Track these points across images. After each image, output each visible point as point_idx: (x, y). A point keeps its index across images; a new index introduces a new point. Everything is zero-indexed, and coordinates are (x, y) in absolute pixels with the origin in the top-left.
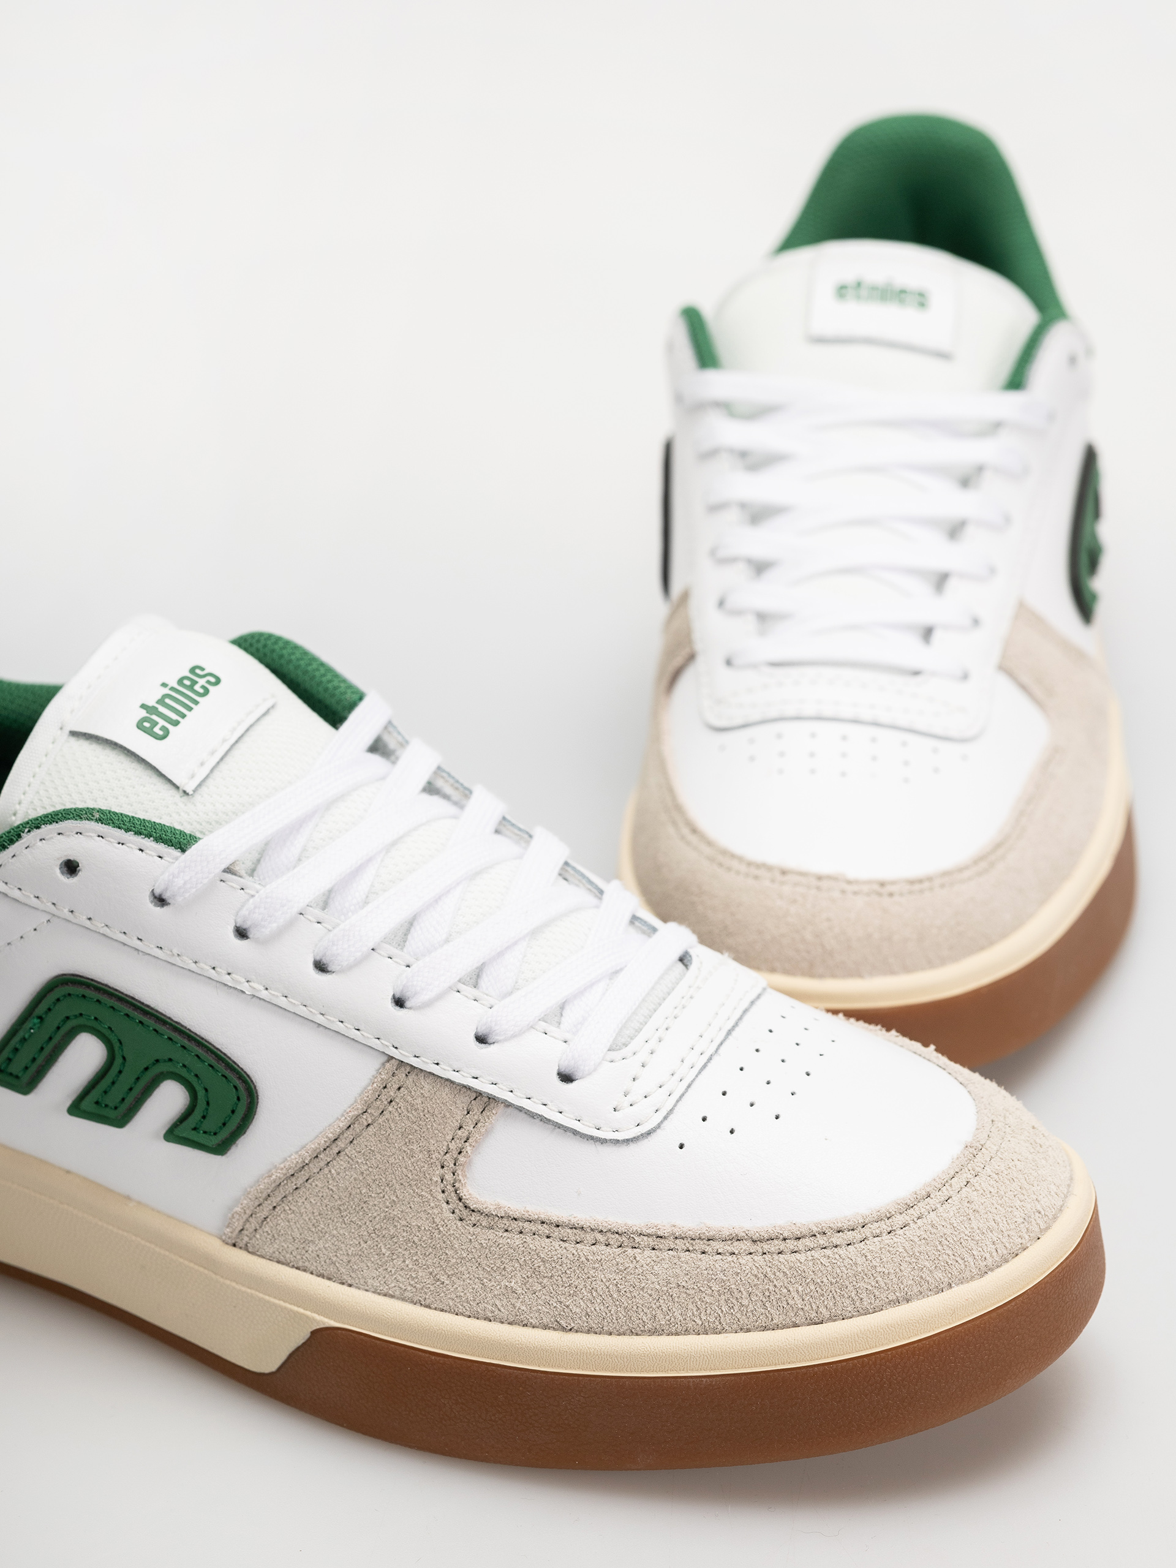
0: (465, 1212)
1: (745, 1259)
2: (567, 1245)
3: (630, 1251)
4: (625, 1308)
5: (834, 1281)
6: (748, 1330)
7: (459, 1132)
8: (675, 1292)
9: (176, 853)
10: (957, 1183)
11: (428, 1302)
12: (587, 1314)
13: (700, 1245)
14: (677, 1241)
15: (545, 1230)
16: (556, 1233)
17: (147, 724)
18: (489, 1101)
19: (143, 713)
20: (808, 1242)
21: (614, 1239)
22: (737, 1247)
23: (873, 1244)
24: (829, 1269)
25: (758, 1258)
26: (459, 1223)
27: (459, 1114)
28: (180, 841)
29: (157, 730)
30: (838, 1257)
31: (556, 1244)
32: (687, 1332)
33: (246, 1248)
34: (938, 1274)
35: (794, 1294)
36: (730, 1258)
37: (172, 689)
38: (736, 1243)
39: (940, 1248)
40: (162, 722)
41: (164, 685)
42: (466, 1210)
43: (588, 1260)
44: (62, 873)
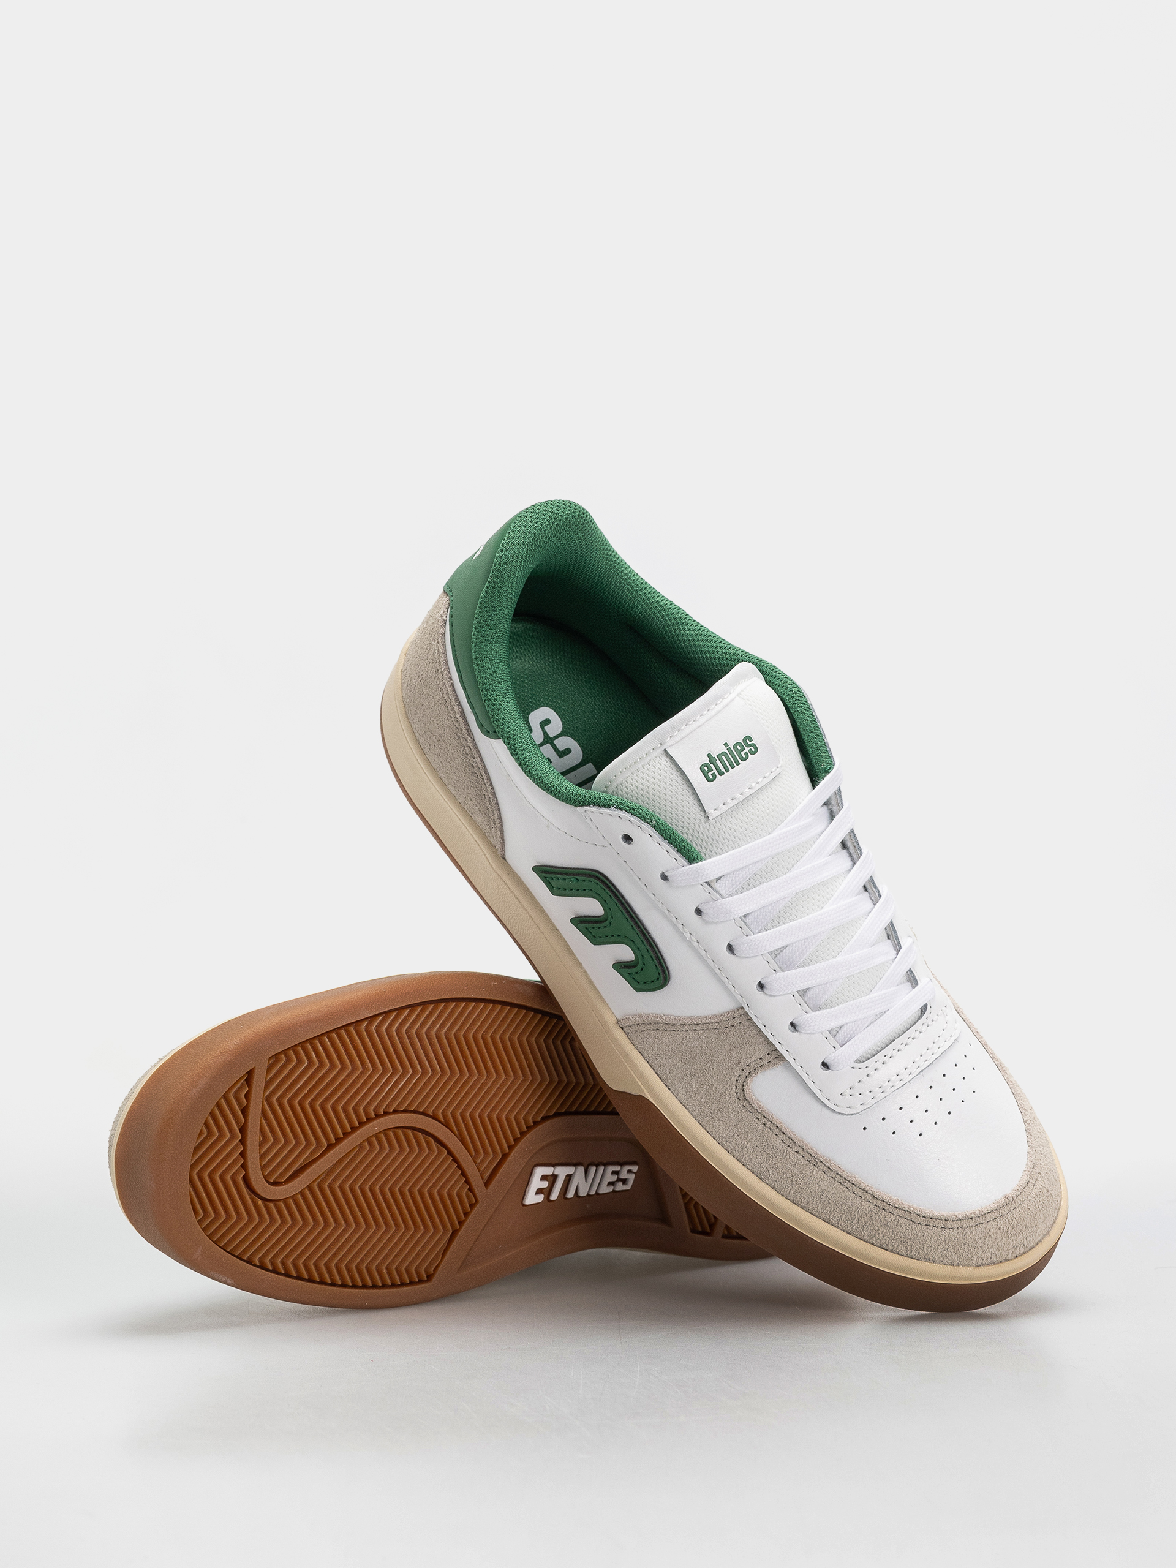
0: (742, 1098)
1: (865, 1204)
2: (784, 1145)
3: (812, 1167)
4: (796, 1190)
5: (903, 1237)
6: (849, 1234)
7: (760, 1060)
8: (823, 1197)
9: (685, 863)
10: (989, 1217)
11: (703, 1123)
12: (776, 1181)
13: (847, 1184)
14: (838, 1176)
15: (776, 1131)
16: (781, 1136)
17: (706, 769)
18: (780, 1058)
19: (707, 760)
20: (900, 1213)
21: (807, 1156)
22: (864, 1195)
23: (931, 1230)
24: (904, 1231)
25: (872, 1207)
26: (737, 1100)
27: (763, 1053)
28: (690, 856)
29: (710, 774)
30: (910, 1227)
31: (779, 1141)
32: (820, 1217)
33: (627, 1034)
34: (955, 1257)
35: (880, 1231)
36: (858, 1199)
37: (729, 749)
38: (865, 1193)
39: (963, 1246)
40: (715, 771)
41: (726, 745)
42: (743, 1097)
43: (790, 1158)
44: (622, 838)
